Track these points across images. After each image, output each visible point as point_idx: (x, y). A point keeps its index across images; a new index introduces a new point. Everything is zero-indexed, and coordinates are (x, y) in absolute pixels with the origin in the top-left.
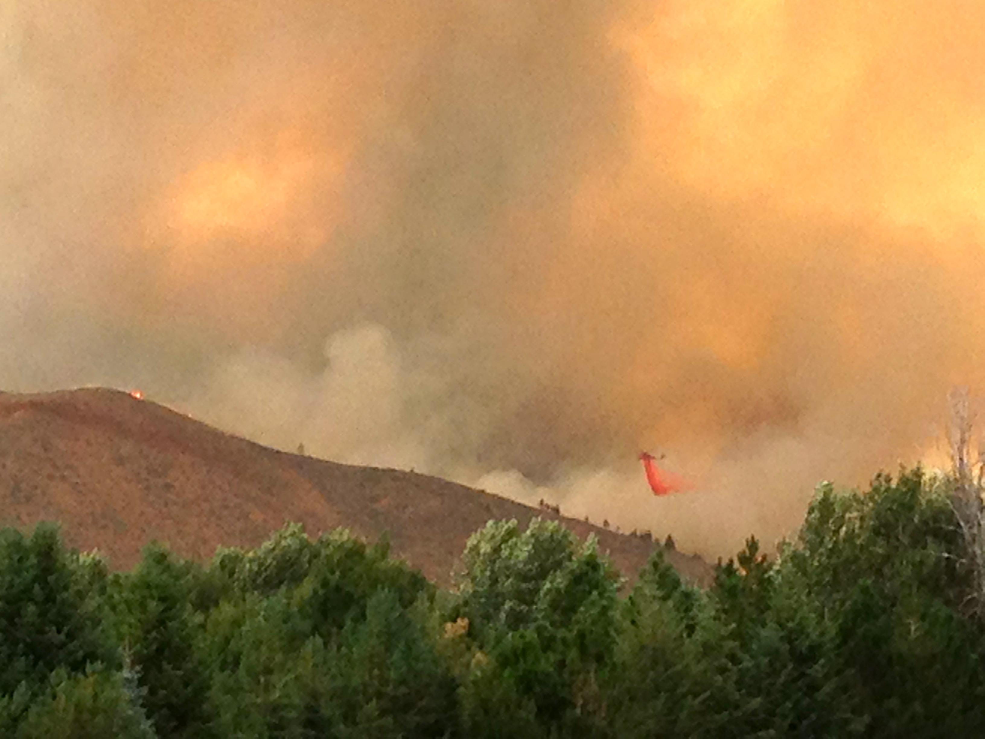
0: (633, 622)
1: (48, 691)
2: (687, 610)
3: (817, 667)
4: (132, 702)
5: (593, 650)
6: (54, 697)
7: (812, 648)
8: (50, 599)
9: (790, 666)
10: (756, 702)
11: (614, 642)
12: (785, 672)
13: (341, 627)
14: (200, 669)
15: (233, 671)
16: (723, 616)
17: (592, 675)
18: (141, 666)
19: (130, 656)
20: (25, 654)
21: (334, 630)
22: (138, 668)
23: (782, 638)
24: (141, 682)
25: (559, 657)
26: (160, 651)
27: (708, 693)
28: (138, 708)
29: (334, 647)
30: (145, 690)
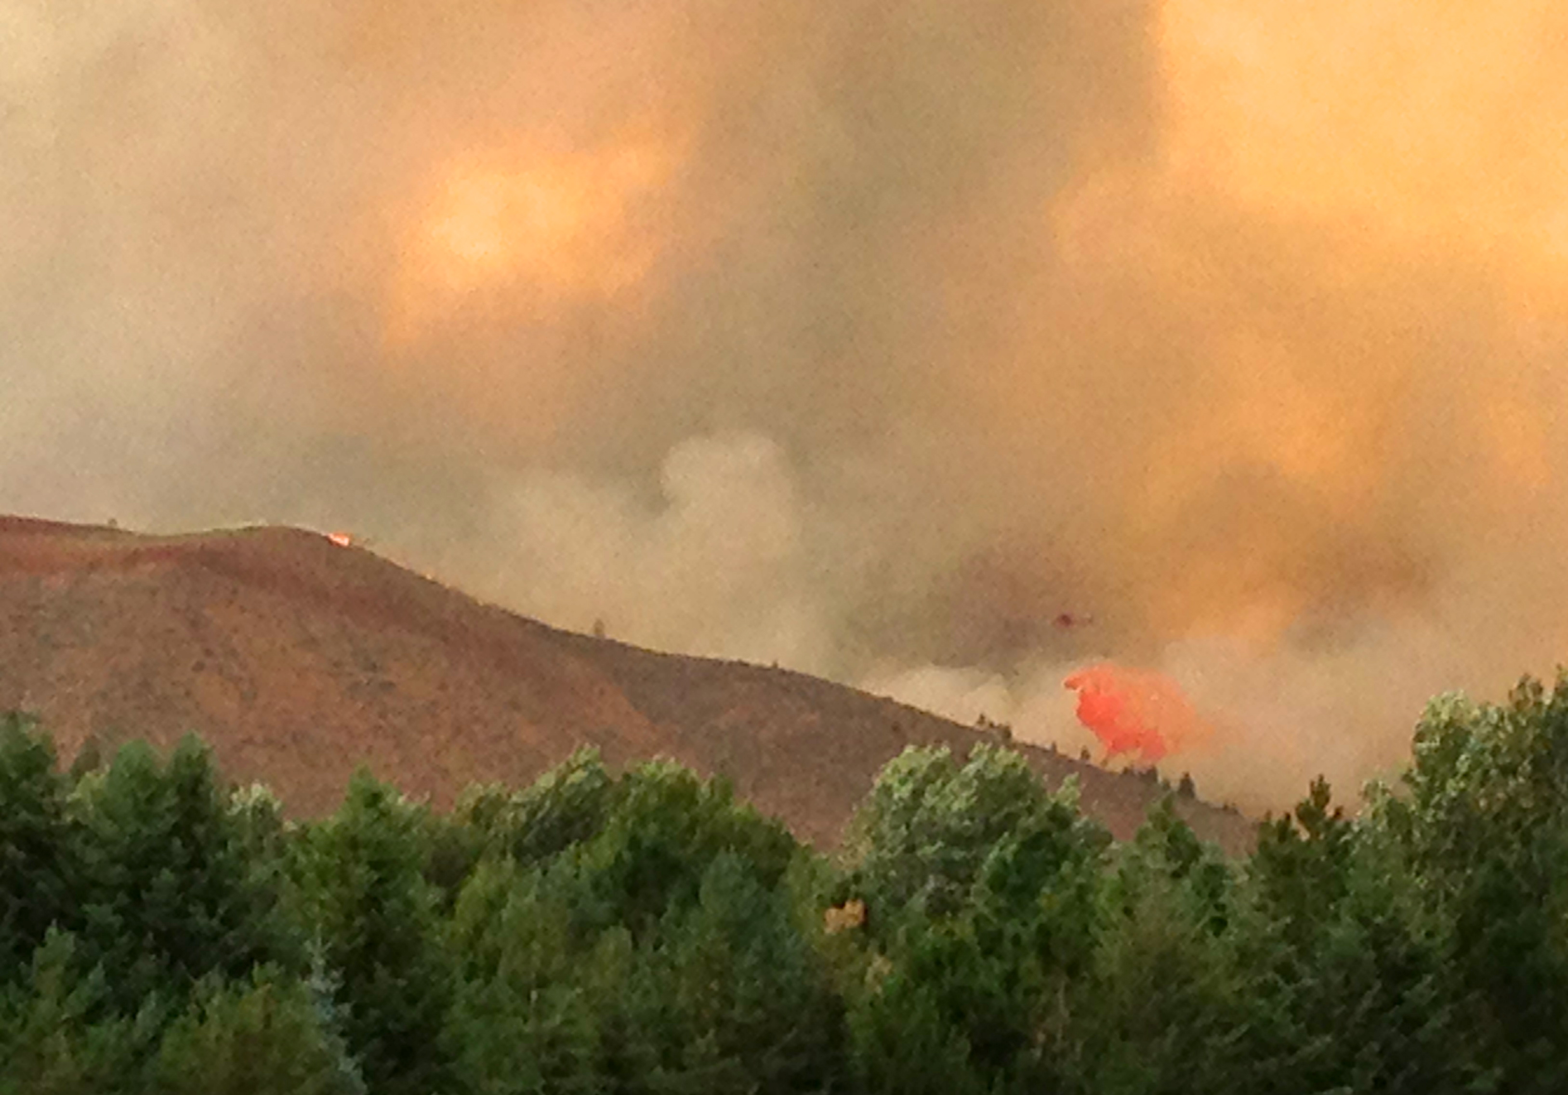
0: (1128, 911)
1: (192, 1007)
2: (1214, 895)
3: (1419, 987)
4: (325, 1027)
5: (1064, 957)
6: (202, 1018)
7: (1412, 958)
8: (197, 862)
9: (1378, 985)
10: (1322, 1042)
11: (1096, 943)
12: (1369, 994)
13: (659, 914)
14: (434, 978)
15: (488, 982)
16: (1271, 905)
17: (1060, 995)
18: (342, 970)
19: (322, 956)
20: (157, 951)
21: (650, 918)
22: (335, 974)
23: (1363, 942)
24: (340, 997)
25: (1008, 966)
26: (371, 946)
27: (1244, 1028)
28: (334, 1037)
29: (647, 945)
30: (346, 1009)
